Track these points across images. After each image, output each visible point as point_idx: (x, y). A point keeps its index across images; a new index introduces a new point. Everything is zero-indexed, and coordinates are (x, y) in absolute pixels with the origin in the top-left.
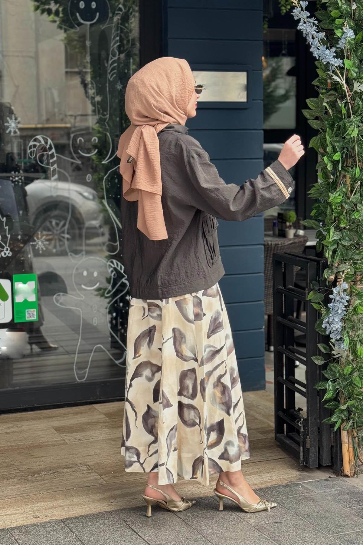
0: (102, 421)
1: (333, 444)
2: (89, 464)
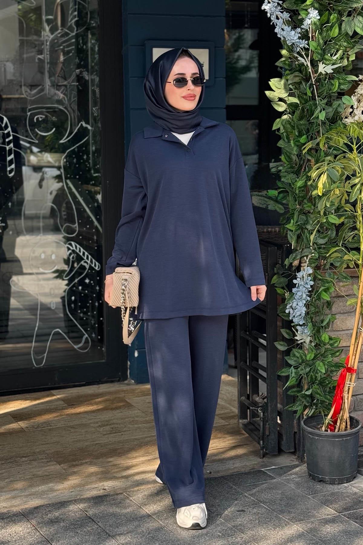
0: (61, 408)
1: (296, 431)
2: (48, 452)
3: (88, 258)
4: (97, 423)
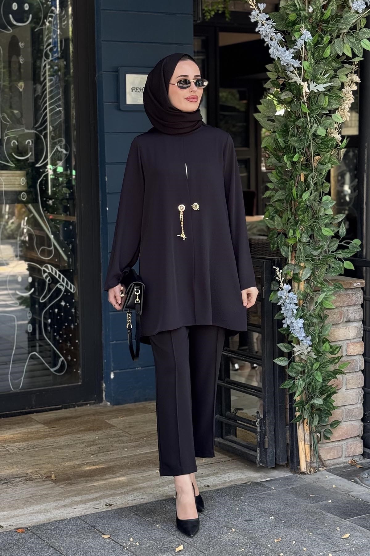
0: (43, 431)
1: (288, 442)
2: (41, 472)
3: (63, 281)
4: (83, 443)
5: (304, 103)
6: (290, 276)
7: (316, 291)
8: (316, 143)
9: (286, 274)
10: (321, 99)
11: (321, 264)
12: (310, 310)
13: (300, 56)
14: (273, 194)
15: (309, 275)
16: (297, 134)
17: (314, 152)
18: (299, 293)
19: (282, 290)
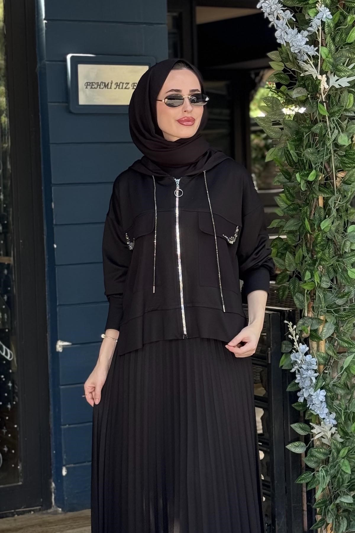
5: (322, 102)
6: (307, 334)
7: (342, 352)
8: (339, 155)
9: (301, 331)
10: (344, 98)
11: (347, 316)
12: (333, 378)
13: (315, 40)
14: (282, 224)
15: (331, 331)
16: (313, 144)
17: (336, 168)
18: (319, 355)
19: (297, 351)
